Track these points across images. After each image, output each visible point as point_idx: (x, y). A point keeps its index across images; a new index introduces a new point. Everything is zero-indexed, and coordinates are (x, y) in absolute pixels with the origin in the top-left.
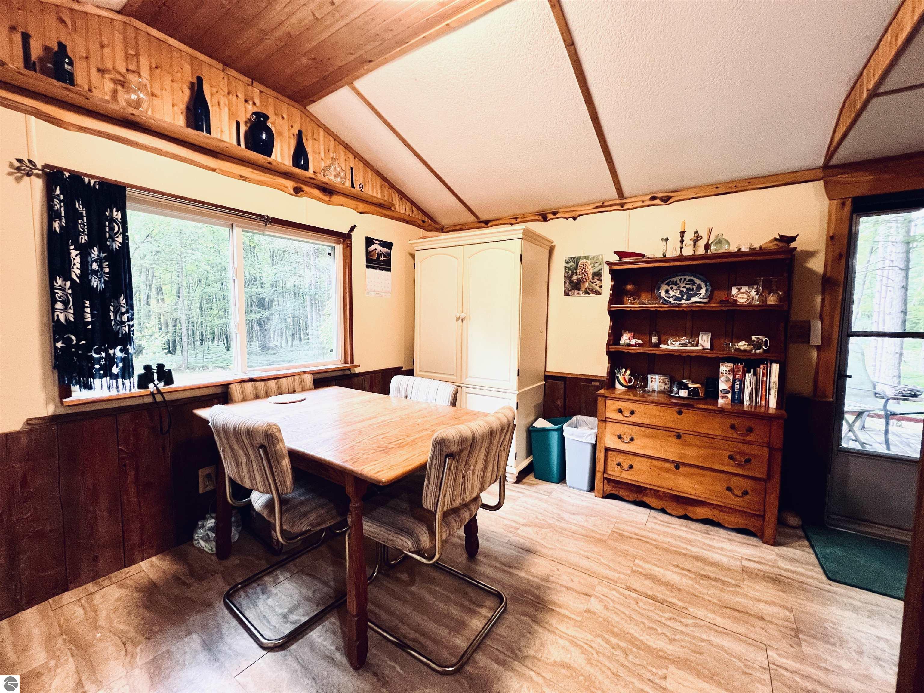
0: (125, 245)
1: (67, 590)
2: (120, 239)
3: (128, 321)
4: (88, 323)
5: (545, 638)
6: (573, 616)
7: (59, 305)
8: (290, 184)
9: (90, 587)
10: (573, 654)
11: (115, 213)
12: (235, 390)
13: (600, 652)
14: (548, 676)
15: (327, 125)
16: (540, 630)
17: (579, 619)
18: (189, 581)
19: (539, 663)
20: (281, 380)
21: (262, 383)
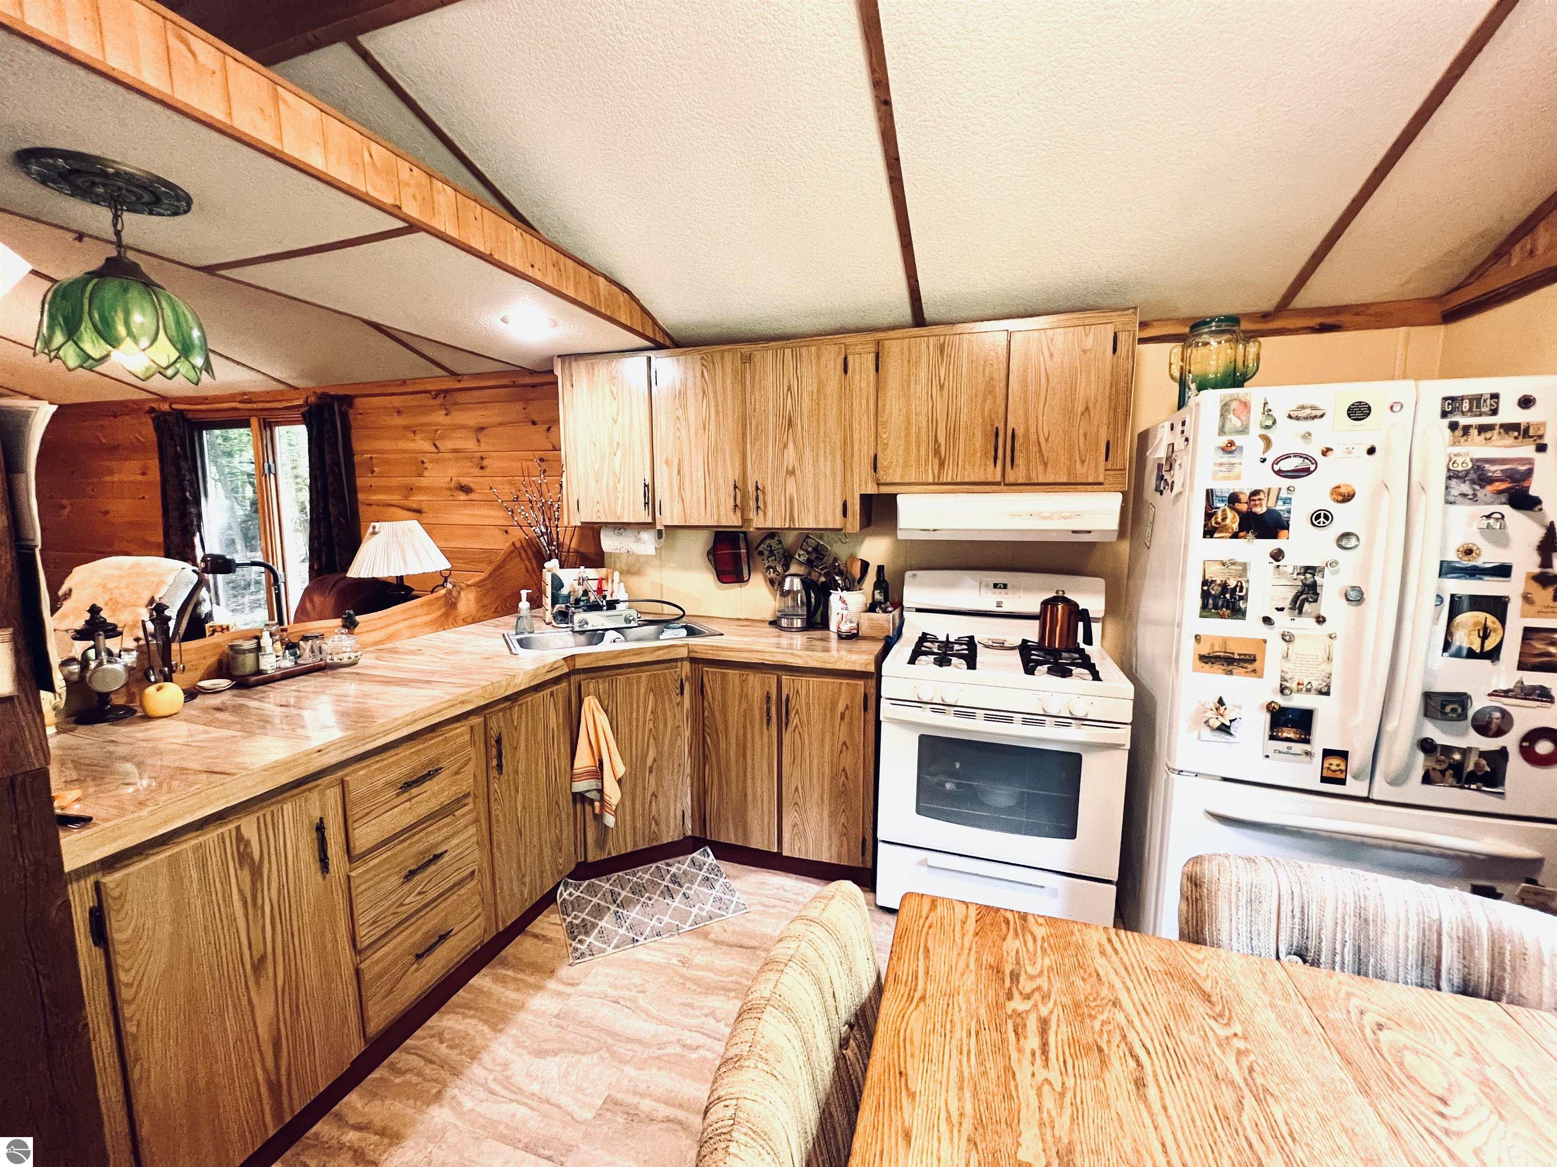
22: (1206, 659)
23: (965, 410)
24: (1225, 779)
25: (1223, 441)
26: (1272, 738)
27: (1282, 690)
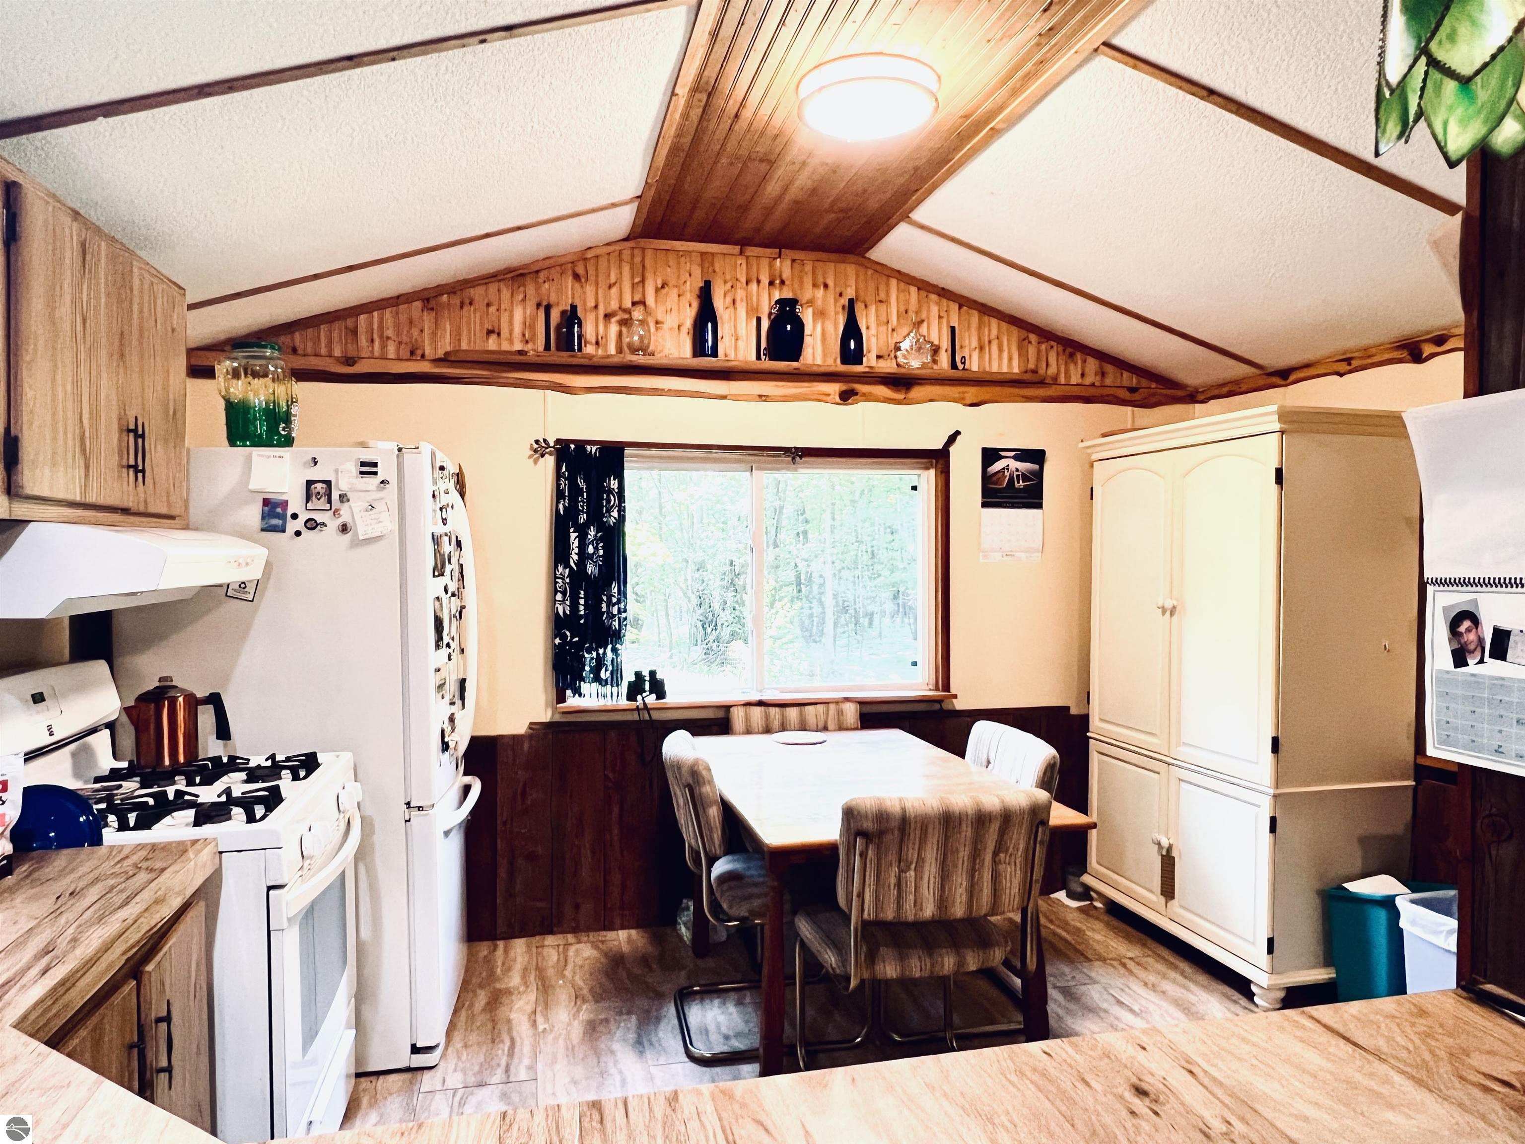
0: (622, 519)
1: (552, 933)
2: (615, 514)
3: (619, 612)
4: (581, 617)
7: (559, 597)
8: (834, 388)
9: (570, 938)
11: (612, 482)
12: (738, 717)
15: (903, 270)
18: (654, 966)
20: (807, 707)
21: (777, 709)
25: (433, 490)
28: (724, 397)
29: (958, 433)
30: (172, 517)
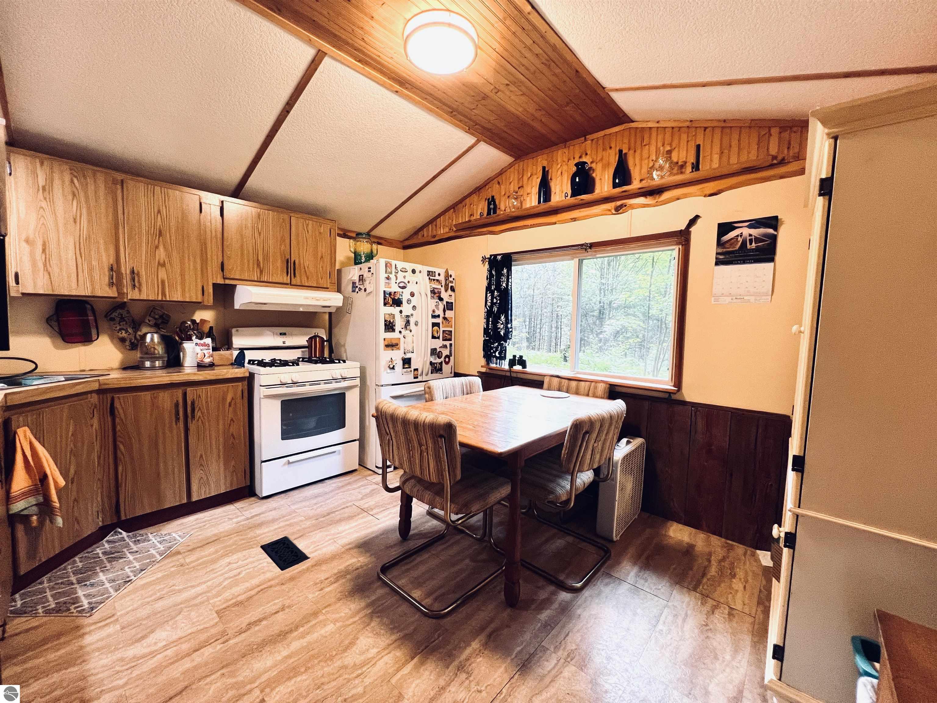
2: (504, 285)
4: (490, 329)
5: (383, 639)
6: (399, 675)
8: (611, 206)
10: (358, 656)
11: (504, 271)
13: (348, 682)
14: (349, 629)
16: (394, 637)
17: (393, 681)
19: (362, 626)
20: (581, 382)
21: (566, 381)
22: (387, 346)
23: (272, 247)
24: (393, 385)
25: (386, 275)
26: (404, 368)
27: (405, 353)
28: (555, 223)
29: (697, 217)
30: (328, 288)
